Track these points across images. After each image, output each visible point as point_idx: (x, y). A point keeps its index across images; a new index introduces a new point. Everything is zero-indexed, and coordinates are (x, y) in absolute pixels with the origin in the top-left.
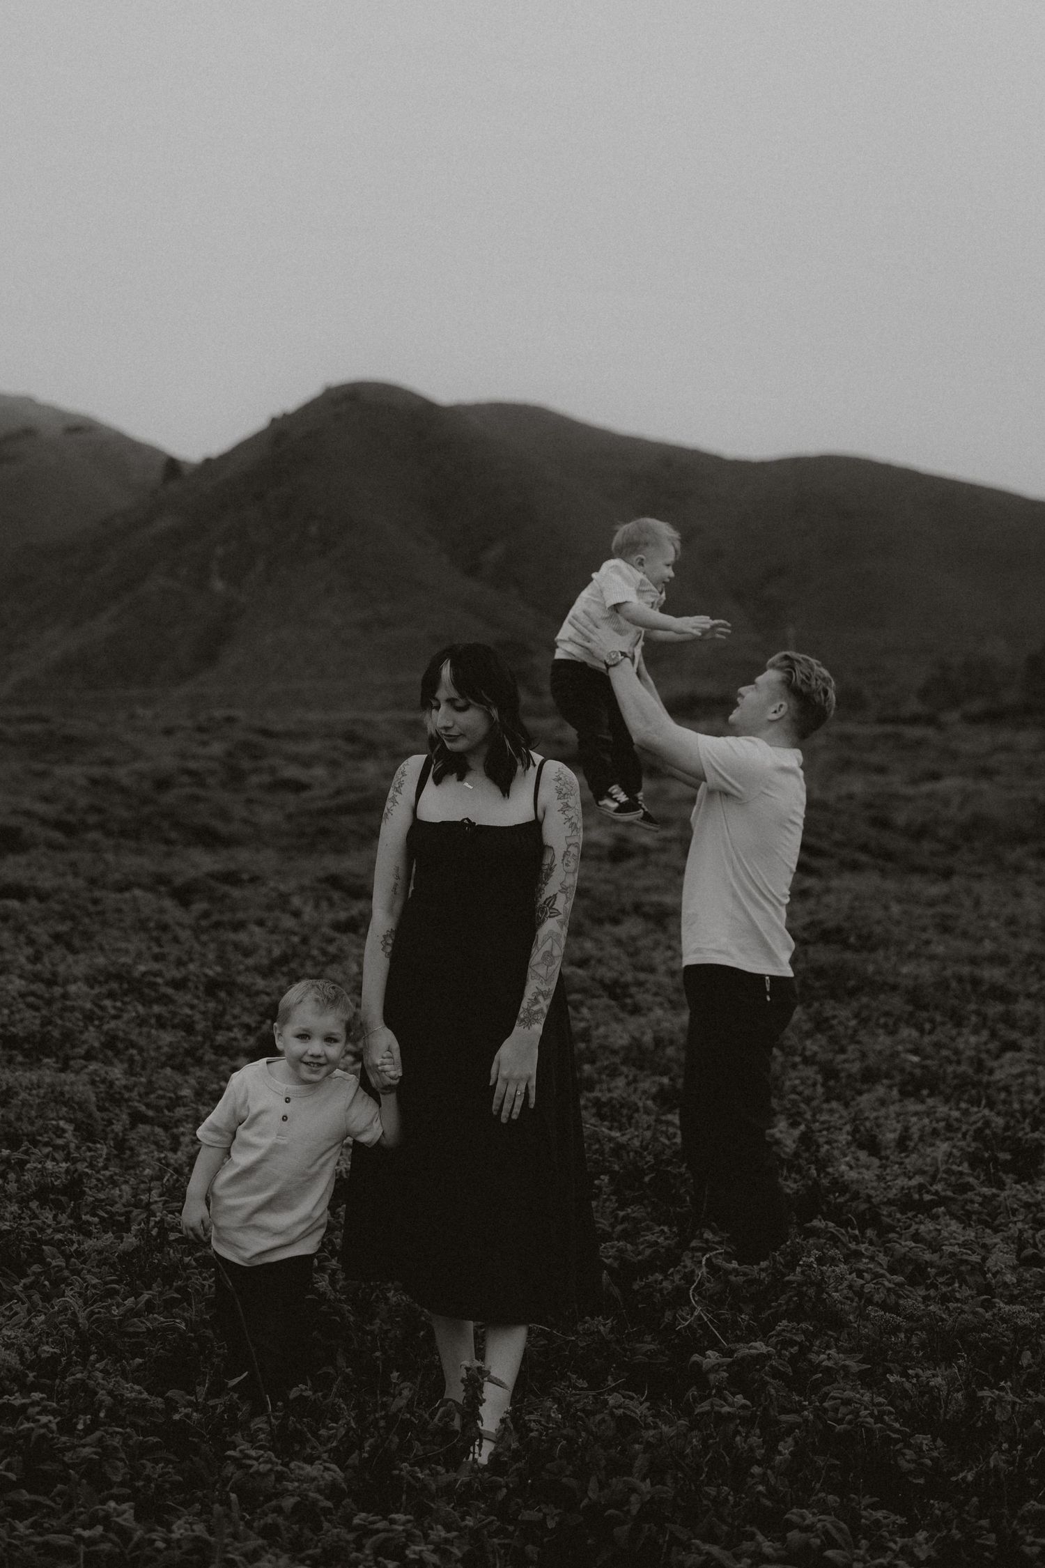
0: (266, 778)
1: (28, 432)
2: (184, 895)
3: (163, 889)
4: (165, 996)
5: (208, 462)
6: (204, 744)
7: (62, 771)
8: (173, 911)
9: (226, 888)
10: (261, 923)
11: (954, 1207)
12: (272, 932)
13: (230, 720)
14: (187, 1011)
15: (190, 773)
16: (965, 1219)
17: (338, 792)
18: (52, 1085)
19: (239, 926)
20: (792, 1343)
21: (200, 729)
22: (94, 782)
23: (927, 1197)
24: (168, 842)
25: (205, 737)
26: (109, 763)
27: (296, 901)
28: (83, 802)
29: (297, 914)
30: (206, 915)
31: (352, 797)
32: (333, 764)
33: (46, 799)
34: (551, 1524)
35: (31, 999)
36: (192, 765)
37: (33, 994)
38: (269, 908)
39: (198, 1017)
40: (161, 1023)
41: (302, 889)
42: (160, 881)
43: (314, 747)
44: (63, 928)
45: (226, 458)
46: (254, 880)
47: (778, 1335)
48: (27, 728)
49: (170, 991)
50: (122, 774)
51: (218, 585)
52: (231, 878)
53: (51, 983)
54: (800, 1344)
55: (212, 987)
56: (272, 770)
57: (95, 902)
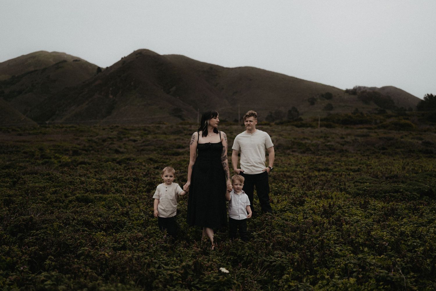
0: (127, 139)
1: (65, 61)
2: (120, 163)
3: (114, 162)
4: (124, 182)
5: (107, 68)
6: (112, 132)
7: (81, 138)
8: (118, 166)
9: (128, 161)
10: (138, 168)
11: (290, 211)
12: (141, 170)
13: (117, 127)
14: (131, 184)
15: (110, 138)
16: (292, 213)
17: (144, 142)
18: (114, 197)
19: (133, 169)
20: (269, 230)
21: (111, 129)
22: (89, 140)
23: (285, 209)
24: (109, 153)
25: (112, 130)
26: (91, 136)
27: (144, 163)
28: (87, 145)
29: (145, 166)
30: (125, 167)
31: (148, 143)
32: (142, 136)
33: (79, 145)
34: (232, 259)
35: (98, 183)
36: (110, 136)
37: (98, 182)
38: (138, 165)
39: (133, 185)
40: (125, 187)
41: (144, 161)
42: (114, 160)
43: (137, 132)
44: (97, 170)
45: (111, 67)
46: (133, 160)
47: (266, 229)
48: (72, 129)
49: (125, 181)
50: (94, 139)
51: (111, 96)
52: (129, 159)
53: (101, 180)
54: (270, 230)
55: (134, 180)
56: (128, 137)
57: (101, 165)
